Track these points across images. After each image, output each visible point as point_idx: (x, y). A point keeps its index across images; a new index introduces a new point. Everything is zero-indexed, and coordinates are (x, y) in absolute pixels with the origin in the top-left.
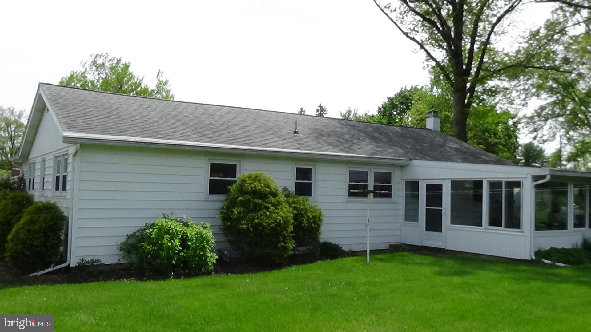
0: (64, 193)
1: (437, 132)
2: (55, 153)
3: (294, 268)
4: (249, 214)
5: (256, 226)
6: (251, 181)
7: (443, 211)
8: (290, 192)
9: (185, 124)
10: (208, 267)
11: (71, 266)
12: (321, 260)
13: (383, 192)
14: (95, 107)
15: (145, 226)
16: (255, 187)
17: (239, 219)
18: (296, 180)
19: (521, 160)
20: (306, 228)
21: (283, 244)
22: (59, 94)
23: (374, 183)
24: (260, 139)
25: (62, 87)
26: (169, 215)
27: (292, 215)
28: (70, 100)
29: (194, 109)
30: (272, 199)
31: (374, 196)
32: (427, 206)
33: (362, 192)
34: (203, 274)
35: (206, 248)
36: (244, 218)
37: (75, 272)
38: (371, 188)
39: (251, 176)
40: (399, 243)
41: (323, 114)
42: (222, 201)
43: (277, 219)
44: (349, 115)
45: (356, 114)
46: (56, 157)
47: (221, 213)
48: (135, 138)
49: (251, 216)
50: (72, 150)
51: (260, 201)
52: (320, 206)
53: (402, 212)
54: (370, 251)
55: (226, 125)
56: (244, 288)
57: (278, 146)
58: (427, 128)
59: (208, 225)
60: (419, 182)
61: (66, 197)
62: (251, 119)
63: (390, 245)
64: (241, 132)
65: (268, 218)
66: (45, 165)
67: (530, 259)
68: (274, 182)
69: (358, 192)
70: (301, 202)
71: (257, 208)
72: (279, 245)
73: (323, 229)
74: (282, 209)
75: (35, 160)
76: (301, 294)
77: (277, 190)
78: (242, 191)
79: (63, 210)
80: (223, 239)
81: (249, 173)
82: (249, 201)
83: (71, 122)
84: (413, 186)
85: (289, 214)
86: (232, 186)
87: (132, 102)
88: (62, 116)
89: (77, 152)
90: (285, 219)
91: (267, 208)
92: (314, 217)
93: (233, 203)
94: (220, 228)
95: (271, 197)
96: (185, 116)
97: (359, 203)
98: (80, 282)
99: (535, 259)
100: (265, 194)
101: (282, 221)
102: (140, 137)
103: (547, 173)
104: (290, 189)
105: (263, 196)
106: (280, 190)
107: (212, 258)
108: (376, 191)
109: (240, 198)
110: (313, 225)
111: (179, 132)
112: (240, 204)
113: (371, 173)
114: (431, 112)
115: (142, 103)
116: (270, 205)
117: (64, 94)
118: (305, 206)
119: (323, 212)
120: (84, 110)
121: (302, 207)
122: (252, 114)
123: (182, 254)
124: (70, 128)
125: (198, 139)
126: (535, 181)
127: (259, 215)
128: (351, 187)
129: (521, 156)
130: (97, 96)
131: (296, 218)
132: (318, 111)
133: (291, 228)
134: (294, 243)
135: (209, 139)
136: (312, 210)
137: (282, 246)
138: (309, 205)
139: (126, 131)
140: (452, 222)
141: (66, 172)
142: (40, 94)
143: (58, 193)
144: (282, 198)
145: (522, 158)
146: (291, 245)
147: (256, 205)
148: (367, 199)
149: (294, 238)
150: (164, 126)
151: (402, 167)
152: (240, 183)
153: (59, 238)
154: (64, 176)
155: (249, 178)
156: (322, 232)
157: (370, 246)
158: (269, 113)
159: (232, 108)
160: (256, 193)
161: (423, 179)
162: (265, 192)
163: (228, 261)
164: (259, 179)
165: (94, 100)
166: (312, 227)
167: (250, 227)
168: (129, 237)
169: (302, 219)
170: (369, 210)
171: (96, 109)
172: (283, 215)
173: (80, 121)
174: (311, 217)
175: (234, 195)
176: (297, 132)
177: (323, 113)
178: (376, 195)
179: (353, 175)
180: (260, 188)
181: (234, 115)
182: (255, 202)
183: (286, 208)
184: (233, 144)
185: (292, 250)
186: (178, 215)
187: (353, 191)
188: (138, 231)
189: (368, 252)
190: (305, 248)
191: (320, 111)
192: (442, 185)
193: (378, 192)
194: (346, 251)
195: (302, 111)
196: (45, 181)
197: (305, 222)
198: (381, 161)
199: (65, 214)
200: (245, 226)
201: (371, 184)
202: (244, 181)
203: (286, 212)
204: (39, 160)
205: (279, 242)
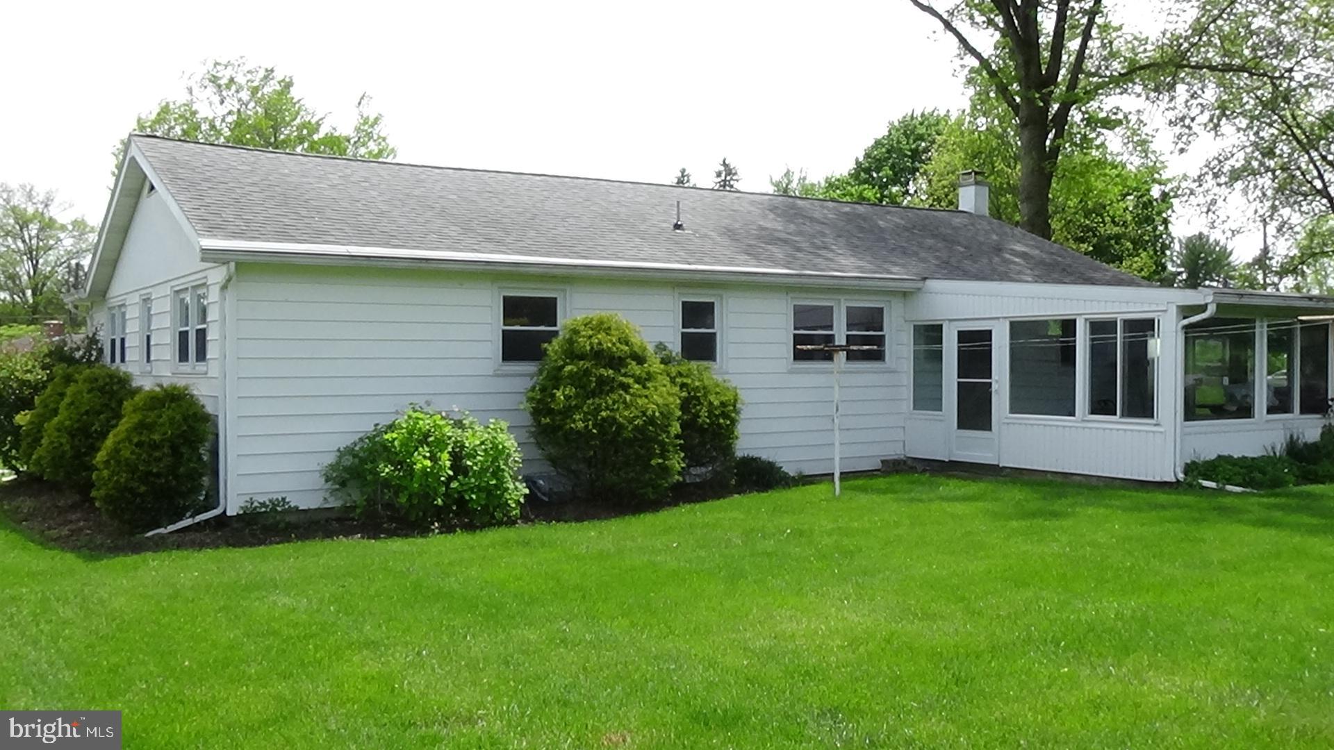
0: (201, 367)
1: (982, 217)
2: (173, 283)
3: (685, 509)
4: (589, 399)
5: (603, 425)
6: (591, 333)
7: (994, 387)
8: (671, 352)
9: (444, 214)
10: (508, 511)
11: (228, 514)
12: (739, 493)
13: (866, 347)
14: (253, 184)
15: (375, 430)
16: (600, 344)
17: (567, 412)
18: (683, 327)
19: (1179, 274)
20: (706, 426)
21: (660, 461)
22: (175, 158)
23: (848, 330)
24: (603, 242)
25: (179, 143)
26: (424, 406)
27: (678, 401)
28: (200, 170)
29: (459, 182)
30: (634, 367)
31: (848, 358)
32: (959, 377)
33: (822, 350)
34: (500, 524)
35: (503, 470)
36: (577, 407)
37: (236, 525)
38: (840, 340)
39: (590, 322)
40: (902, 457)
41: (732, 183)
42: (532, 376)
43: (648, 409)
44: (790, 182)
45: (804, 179)
46: (177, 292)
47: (530, 400)
48: (348, 247)
49: (593, 404)
50: (217, 275)
51: (611, 372)
52: (734, 382)
53: (907, 392)
54: (841, 473)
55: (528, 215)
56: (588, 547)
57: (641, 256)
58: (960, 209)
59: (504, 425)
60: (941, 326)
61: (206, 373)
62: (581, 200)
63: (883, 462)
64: (563, 229)
65: (627, 406)
66: (149, 309)
67: (1174, 480)
68: (639, 332)
69: (813, 350)
70: (696, 372)
71: (605, 386)
72: (653, 462)
73: (740, 429)
74: (656, 389)
75: (125, 300)
76: (703, 554)
77: (645, 349)
78: (572, 353)
79: (203, 401)
80: (537, 453)
81: (584, 316)
82: (587, 372)
83: (210, 217)
84: (930, 334)
85: (671, 399)
86: (550, 342)
87: (329, 169)
88: (189, 205)
89: (229, 280)
90: (664, 410)
91: (626, 387)
92: (723, 404)
93: (555, 379)
94: (531, 432)
95: (634, 363)
96: (441, 197)
97: (815, 375)
98: (252, 545)
99: (1185, 480)
100: (620, 357)
101: (657, 414)
102: (356, 244)
103: (1210, 299)
104: (670, 346)
105: (616, 362)
106: (651, 348)
107: (517, 491)
108: (852, 347)
109: (568, 368)
110: (721, 421)
111: (434, 233)
112: (569, 381)
113: (840, 310)
114: (970, 173)
115: (348, 171)
116: (631, 381)
117: (187, 158)
118: (702, 381)
119: (742, 395)
120: (231, 190)
121: (697, 384)
122: (582, 189)
123: (454, 485)
124: (212, 229)
125: (476, 247)
126: (1185, 318)
127: (610, 402)
128: (798, 340)
129: (1179, 266)
130: (253, 159)
131: (685, 405)
132: (719, 175)
133: (676, 428)
134: (682, 459)
135: (500, 245)
136: (718, 390)
137: (659, 464)
138: (712, 379)
139: (325, 233)
140: (1013, 410)
141: (204, 320)
142: (133, 159)
143: (185, 367)
144: (655, 366)
145: (1182, 269)
146: (676, 462)
147: (602, 381)
148: (831, 366)
149: (683, 448)
150: (402, 221)
151: (905, 294)
152: (567, 336)
153: (200, 458)
154: (198, 331)
155: (585, 325)
156: (740, 436)
157: (840, 464)
158: (621, 187)
159: (538, 178)
160: (600, 356)
161: (950, 320)
162: (619, 354)
163: (546, 499)
164: (605, 326)
165: (249, 168)
166: (719, 425)
167: (590, 427)
168: (341, 453)
169: (698, 408)
170: (837, 388)
171: (257, 189)
172: (660, 401)
173: (228, 214)
174: (716, 403)
175: (556, 361)
176: (681, 225)
177: (732, 179)
178: (851, 356)
179: (802, 316)
180: (610, 345)
181: (545, 193)
182: (601, 375)
183: (665, 386)
184: (548, 255)
185: (679, 473)
186: (441, 405)
187: (804, 347)
188: (361, 440)
189: (837, 476)
190: (704, 470)
191: (723, 175)
192: (990, 332)
193: (855, 348)
194: (792, 475)
195: (683, 176)
196: (152, 343)
197: (704, 413)
198: (861, 283)
199: (209, 409)
200: (581, 425)
201: (840, 334)
202: (576, 332)
203: (665, 395)
204: (136, 298)
205: (652, 455)
